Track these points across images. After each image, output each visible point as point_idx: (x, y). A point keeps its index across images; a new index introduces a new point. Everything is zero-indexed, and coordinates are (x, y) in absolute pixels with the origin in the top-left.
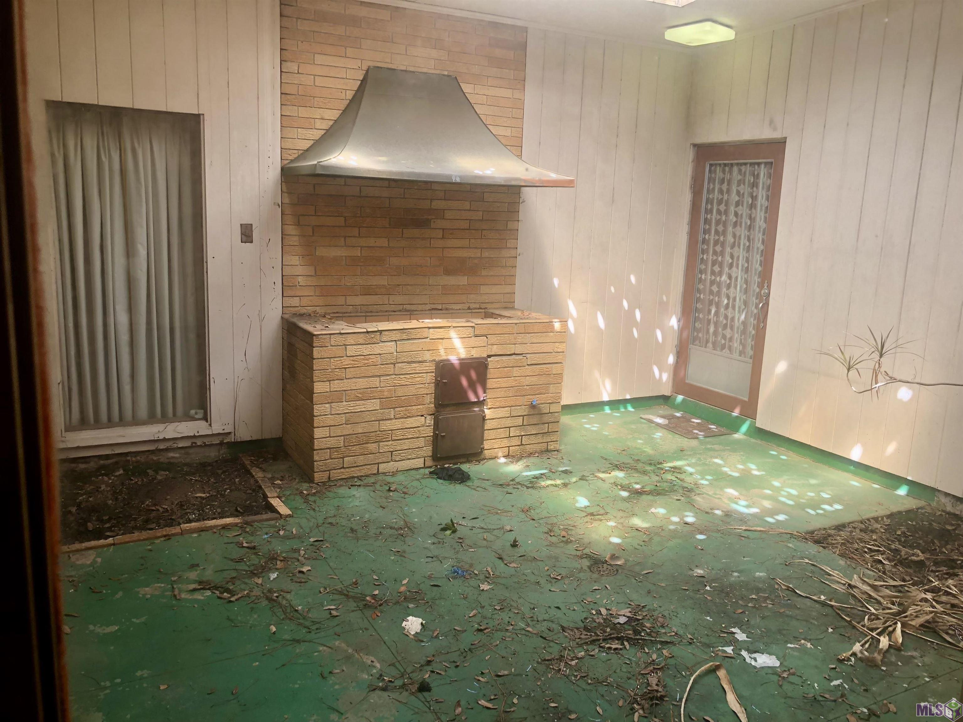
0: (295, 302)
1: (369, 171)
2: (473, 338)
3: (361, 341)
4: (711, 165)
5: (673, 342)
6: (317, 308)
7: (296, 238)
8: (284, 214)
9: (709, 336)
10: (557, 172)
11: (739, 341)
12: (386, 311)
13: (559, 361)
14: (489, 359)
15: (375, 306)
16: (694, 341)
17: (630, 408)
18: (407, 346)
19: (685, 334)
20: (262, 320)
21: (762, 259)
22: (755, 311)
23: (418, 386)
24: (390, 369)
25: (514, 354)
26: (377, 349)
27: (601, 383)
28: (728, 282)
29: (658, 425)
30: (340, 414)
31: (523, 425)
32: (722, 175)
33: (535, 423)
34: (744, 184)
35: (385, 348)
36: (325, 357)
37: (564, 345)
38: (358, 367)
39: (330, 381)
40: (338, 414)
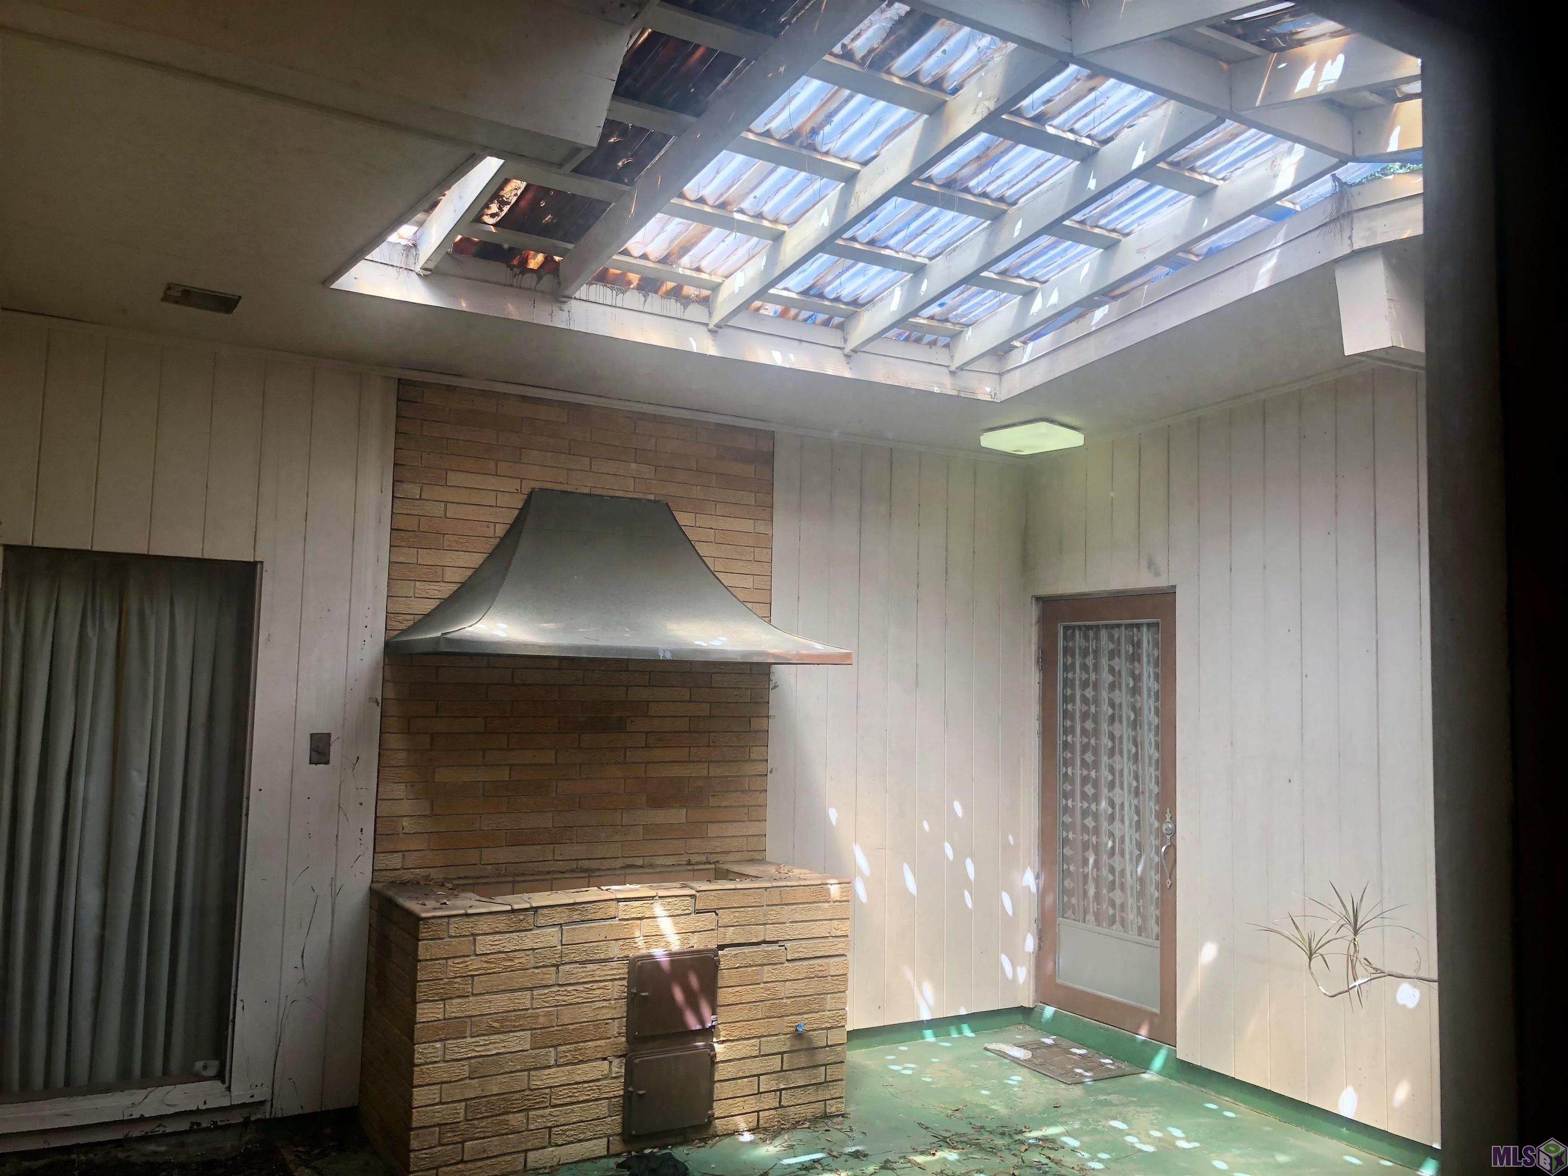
0: (395, 861)
1: (526, 645)
2: (693, 915)
3: (501, 927)
4: (1066, 628)
5: (1028, 915)
6: (431, 870)
7: (402, 755)
8: (385, 716)
9: (1089, 901)
10: (827, 642)
11: (1135, 910)
12: (549, 873)
13: (841, 952)
14: (720, 952)
15: (529, 864)
16: (1064, 912)
17: (967, 1032)
18: (581, 933)
19: (1049, 900)
20: (335, 895)
21: (1159, 773)
22: (1156, 859)
23: (598, 1005)
24: (550, 976)
25: (765, 942)
26: (529, 940)
27: (916, 988)
28: (1110, 811)
29: (1015, 1060)
30: (461, 1060)
31: (782, 1071)
32: (1083, 643)
33: (803, 1065)
34: (1119, 657)
35: (542, 939)
36: (439, 956)
37: (848, 923)
38: (494, 973)
39: (443, 1000)
40: (457, 1060)
